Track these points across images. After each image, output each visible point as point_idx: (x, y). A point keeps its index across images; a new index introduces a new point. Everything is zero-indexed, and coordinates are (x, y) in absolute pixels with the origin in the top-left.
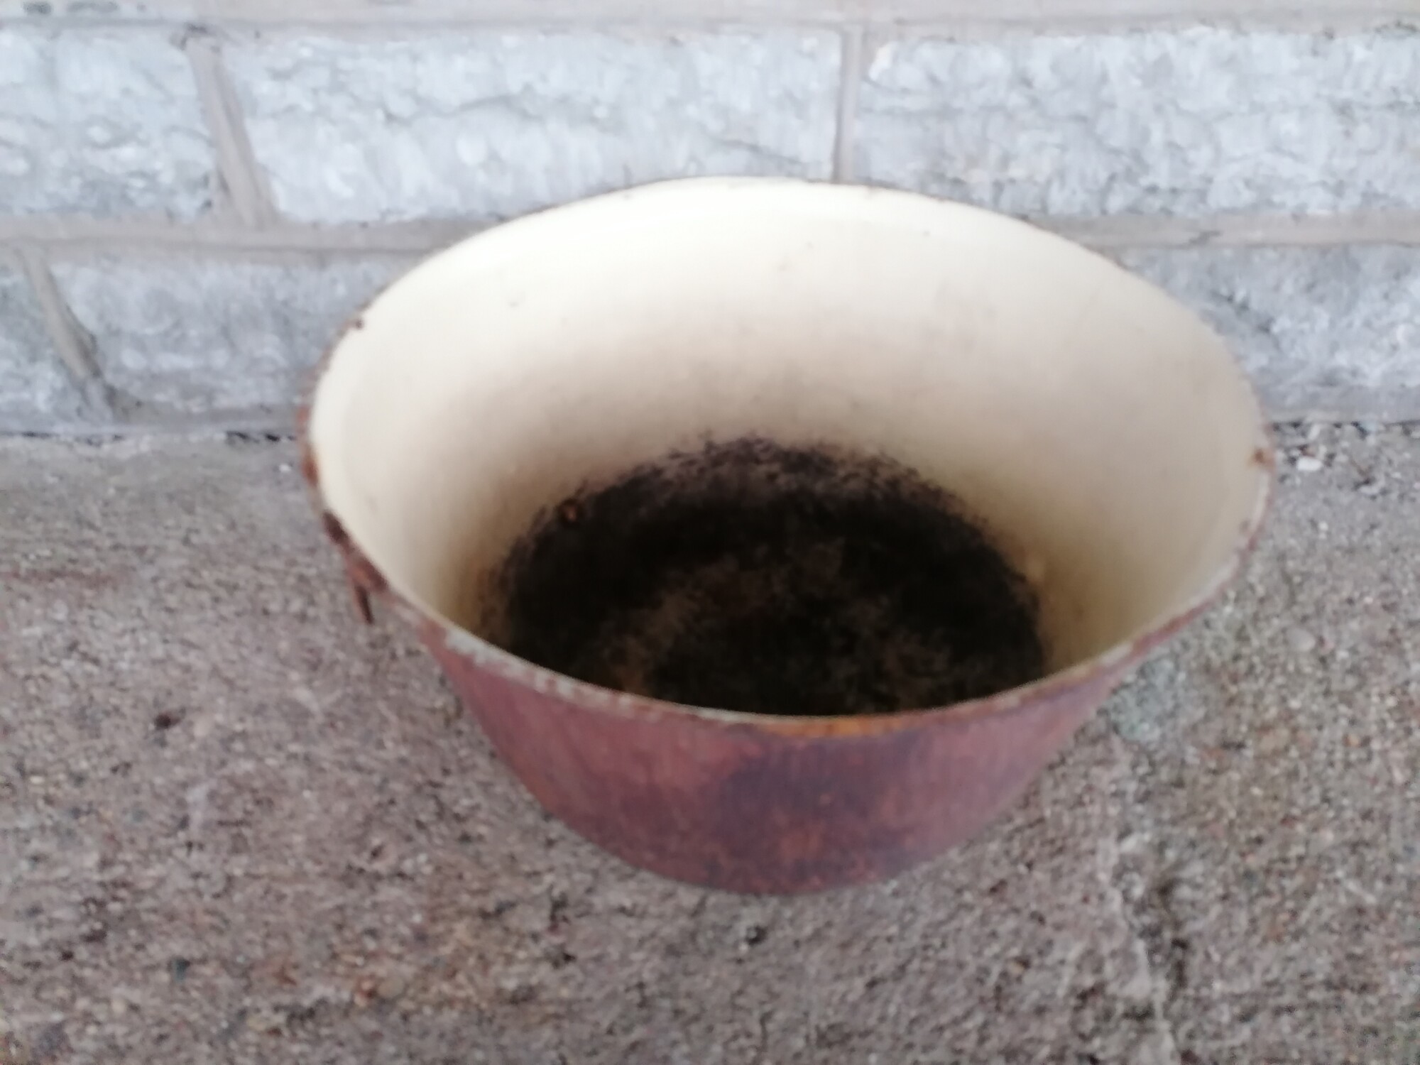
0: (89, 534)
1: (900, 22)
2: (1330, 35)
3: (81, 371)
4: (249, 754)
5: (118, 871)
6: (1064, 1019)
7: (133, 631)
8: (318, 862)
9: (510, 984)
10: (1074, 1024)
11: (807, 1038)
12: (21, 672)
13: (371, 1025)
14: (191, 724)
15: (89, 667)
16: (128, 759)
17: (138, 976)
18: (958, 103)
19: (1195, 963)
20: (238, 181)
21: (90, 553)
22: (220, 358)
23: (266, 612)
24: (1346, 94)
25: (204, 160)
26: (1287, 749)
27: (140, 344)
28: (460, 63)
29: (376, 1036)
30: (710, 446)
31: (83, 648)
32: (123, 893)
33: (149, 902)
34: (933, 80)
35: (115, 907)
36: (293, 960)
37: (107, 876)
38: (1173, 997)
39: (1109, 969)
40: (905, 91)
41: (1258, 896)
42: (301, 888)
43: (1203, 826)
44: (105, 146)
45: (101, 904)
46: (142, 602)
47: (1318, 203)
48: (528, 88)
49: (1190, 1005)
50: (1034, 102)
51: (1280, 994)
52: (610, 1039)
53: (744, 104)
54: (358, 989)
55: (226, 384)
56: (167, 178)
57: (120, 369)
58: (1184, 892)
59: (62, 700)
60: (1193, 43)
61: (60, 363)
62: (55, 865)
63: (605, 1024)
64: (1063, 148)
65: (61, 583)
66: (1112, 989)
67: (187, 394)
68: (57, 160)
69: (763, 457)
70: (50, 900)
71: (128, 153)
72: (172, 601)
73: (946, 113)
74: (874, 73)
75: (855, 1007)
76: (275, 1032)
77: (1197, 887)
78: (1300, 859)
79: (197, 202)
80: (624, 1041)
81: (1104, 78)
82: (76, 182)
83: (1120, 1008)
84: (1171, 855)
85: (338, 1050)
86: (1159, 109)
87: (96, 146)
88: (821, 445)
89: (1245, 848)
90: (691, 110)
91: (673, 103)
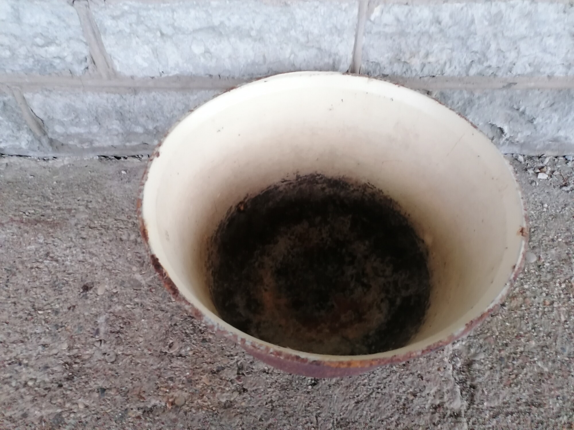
0: (48, 203)
3: (38, 134)
4: (119, 303)
5: (75, 351)
6: (428, 417)
7: (70, 248)
8: (149, 350)
9: (224, 400)
10: (431, 419)
11: (333, 423)
12: (29, 266)
13: (173, 416)
14: (96, 289)
15: (55, 263)
16: (74, 304)
17: (87, 394)
18: (408, 30)
19: (478, 395)
20: (99, 61)
21: (49, 212)
22: (95, 129)
23: (121, 240)
25: (85, 51)
26: (521, 306)
27: (62, 124)
28: (193, 13)
29: (175, 421)
30: (298, 177)
31: (51, 255)
32: (78, 360)
33: (88, 365)
34: (398, 20)
35: (75, 366)
36: (143, 389)
37: (71, 354)
38: (468, 408)
39: (446, 398)
40: (386, 25)
41: (504, 368)
42: (144, 360)
43: (485, 339)
44: (42, 46)
45: (70, 365)
46: (72, 235)
47: (560, 72)
48: (222, 23)
49: (474, 411)
50: (441, 31)
51: (508, 407)
52: (261, 423)
53: (316, 31)
54: (168, 401)
55: (98, 138)
56: (69, 59)
57: (54, 132)
58: (476, 366)
59: (46, 278)
60: (512, 7)
61: (30, 131)
62: (52, 349)
63: (259, 417)
64: (452, 50)
65: (39, 225)
66: (446, 405)
67: (82, 142)
68: (22, 51)
69: (319, 181)
70: (51, 362)
71: (52, 49)
72: (84, 234)
73: (402, 34)
74: (372, 18)
75: (351, 412)
76: (139, 417)
77: (482, 364)
78: (521, 352)
79: (83, 68)
80: (266, 424)
81: (472, 22)
82: (31, 60)
83: (449, 412)
84: (472, 351)
85: (163, 425)
86: (495, 35)
87: (38, 46)
88: (343, 177)
89: (501, 348)
90: (293, 33)
91: (285, 30)
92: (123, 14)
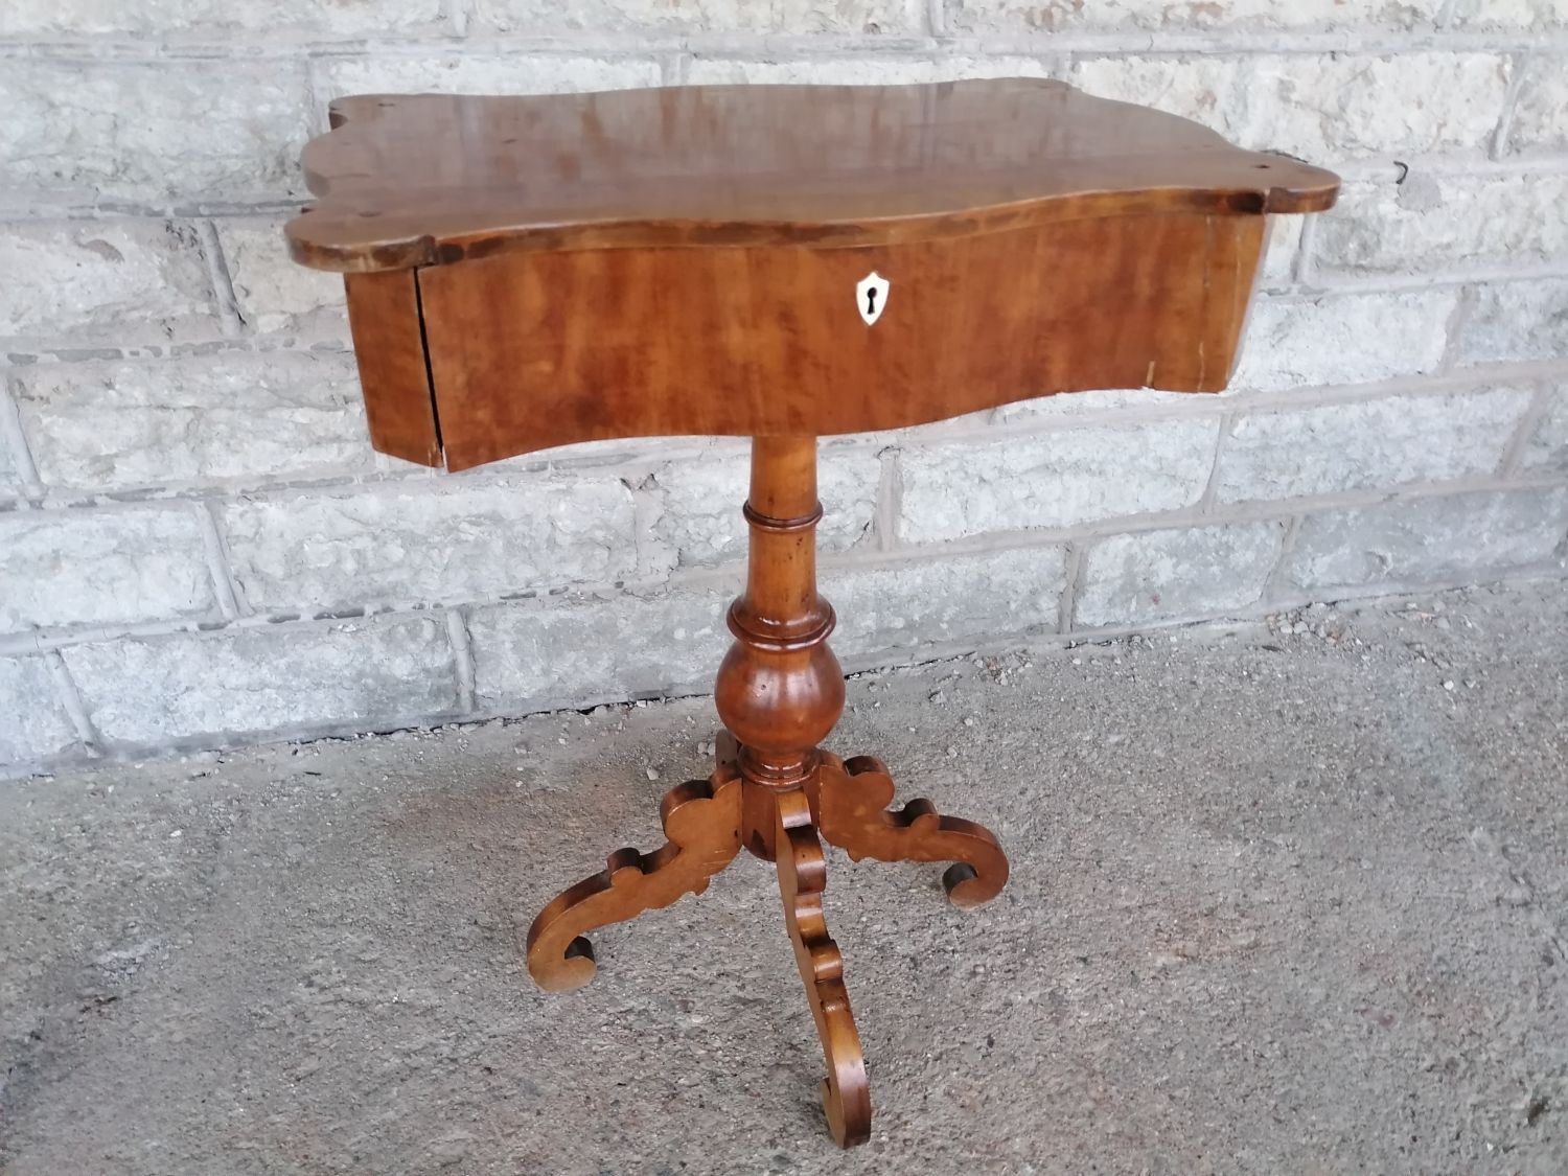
1: (1253, 408)
2: (1452, 396)
6: (1494, 911)
9: (1244, 941)
17: (1067, 967)
18: (1274, 443)
19: (1534, 879)
20: (884, 524)
24: (1460, 422)
25: (871, 516)
26: (1521, 776)
28: (1028, 450)
33: (1036, 937)
34: (1264, 432)
35: (1022, 941)
38: (1533, 895)
39: (1500, 889)
40: (1250, 439)
41: (1544, 846)
43: (1503, 819)
45: (1013, 941)
47: (1444, 474)
48: (1060, 459)
49: (1541, 896)
50: (1313, 439)
53: (1171, 455)
54: (1177, 955)
56: (847, 528)
60: (1391, 405)
64: (1327, 461)
66: (1506, 896)
70: (986, 943)
73: (1266, 447)
74: (1235, 433)
77: (1517, 846)
81: (1350, 426)
83: (1515, 903)
84: (1497, 835)
86: (1377, 439)
89: (1527, 826)
90: (1142, 461)
91: (1133, 458)
92: (945, 460)
